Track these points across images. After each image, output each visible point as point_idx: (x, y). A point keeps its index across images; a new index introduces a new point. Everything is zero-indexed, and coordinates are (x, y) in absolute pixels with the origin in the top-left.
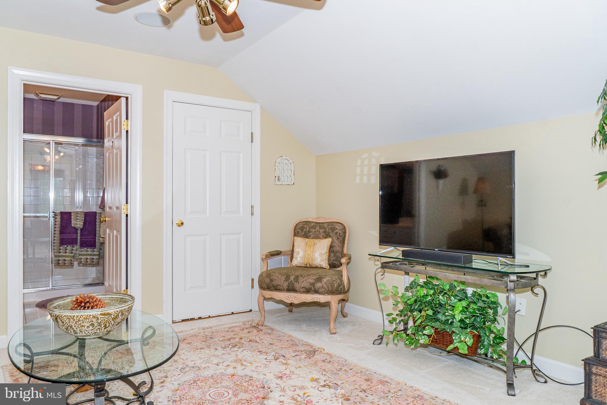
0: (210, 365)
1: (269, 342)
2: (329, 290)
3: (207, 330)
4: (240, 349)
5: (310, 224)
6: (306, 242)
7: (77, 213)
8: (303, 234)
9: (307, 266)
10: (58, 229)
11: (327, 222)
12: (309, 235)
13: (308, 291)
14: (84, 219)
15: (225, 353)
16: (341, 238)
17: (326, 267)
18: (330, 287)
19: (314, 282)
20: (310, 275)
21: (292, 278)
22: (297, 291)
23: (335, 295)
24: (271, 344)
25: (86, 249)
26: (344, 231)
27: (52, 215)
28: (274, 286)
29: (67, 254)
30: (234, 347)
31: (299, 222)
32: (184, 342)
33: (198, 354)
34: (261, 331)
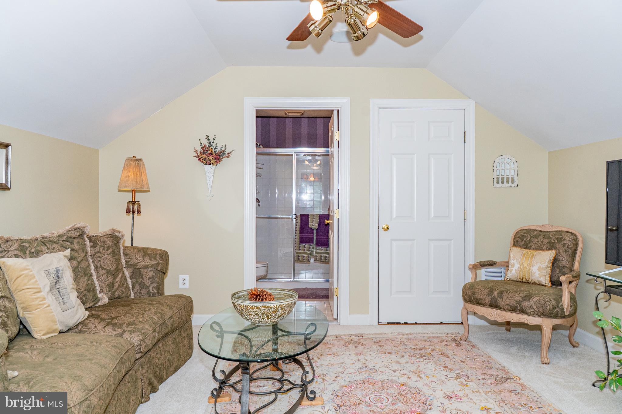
0: (387, 370)
1: (461, 359)
2: (539, 312)
3: (406, 336)
4: (426, 360)
5: (532, 233)
6: (523, 253)
7: (313, 215)
8: (523, 244)
9: (523, 281)
10: (298, 229)
11: (555, 231)
12: (529, 245)
13: (513, 310)
14: (318, 220)
15: (408, 362)
16: (570, 251)
17: (546, 285)
18: (541, 308)
19: (521, 300)
20: (518, 292)
21: (496, 293)
22: (501, 309)
23: (549, 318)
24: (462, 362)
25: (320, 247)
26: (574, 242)
27: (294, 217)
28: (475, 300)
29: (305, 251)
30: (422, 357)
31: (521, 230)
32: (378, 344)
33: (383, 357)
34: (461, 346)
